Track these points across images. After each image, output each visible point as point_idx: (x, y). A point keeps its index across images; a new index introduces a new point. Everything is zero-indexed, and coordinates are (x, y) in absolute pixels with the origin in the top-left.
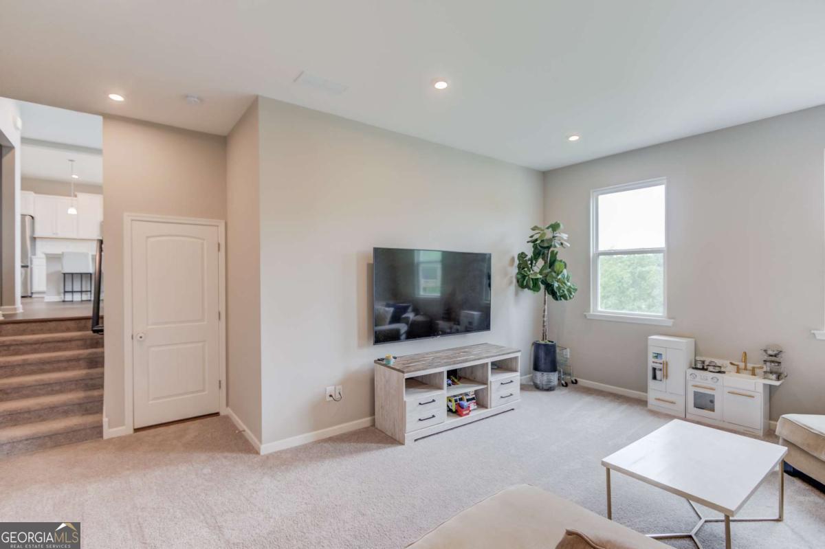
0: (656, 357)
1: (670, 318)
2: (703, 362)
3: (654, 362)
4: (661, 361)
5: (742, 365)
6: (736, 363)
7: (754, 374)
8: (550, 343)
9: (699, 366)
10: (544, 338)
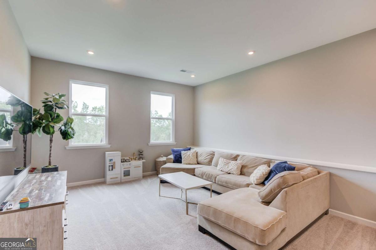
0: (110, 161)
1: (109, 144)
2: (124, 159)
3: (109, 163)
4: (112, 162)
5: (132, 158)
6: (131, 157)
7: (135, 160)
8: (55, 167)
9: (123, 161)
10: (50, 164)
